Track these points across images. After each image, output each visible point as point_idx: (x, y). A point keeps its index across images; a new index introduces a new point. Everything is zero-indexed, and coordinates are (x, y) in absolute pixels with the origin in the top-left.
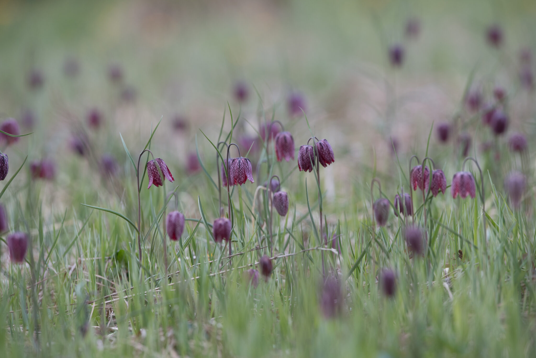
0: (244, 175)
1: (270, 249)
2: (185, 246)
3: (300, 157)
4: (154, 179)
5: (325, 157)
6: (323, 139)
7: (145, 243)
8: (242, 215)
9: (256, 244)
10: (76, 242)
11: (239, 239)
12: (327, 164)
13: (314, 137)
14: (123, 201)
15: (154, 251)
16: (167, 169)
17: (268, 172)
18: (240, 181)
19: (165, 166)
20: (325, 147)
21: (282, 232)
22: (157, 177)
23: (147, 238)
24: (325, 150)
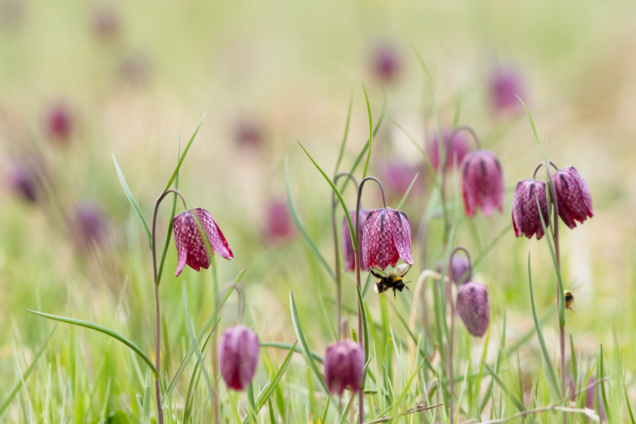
0: (392, 248)
1: (449, 409)
2: (260, 403)
3: (517, 206)
4: (188, 254)
5: (572, 207)
6: (567, 167)
7: (171, 395)
8: (386, 335)
9: (418, 399)
10: (18, 395)
11: (379, 387)
12: (576, 222)
13: (548, 161)
14: (123, 304)
15: (192, 414)
16: (217, 232)
17: (445, 240)
18: (381, 261)
19: (212, 225)
20: (572, 183)
21: (476, 371)
22: (194, 250)
23: (175, 384)
24: (572, 190)
